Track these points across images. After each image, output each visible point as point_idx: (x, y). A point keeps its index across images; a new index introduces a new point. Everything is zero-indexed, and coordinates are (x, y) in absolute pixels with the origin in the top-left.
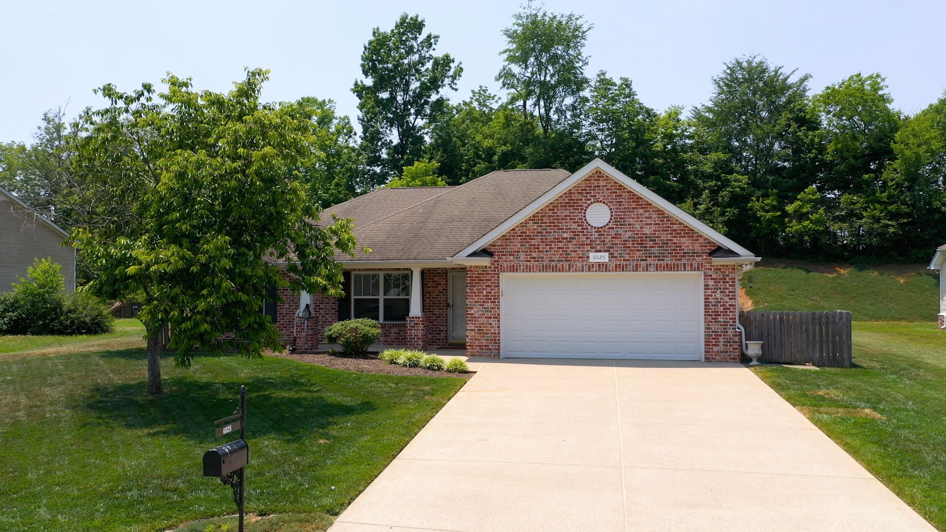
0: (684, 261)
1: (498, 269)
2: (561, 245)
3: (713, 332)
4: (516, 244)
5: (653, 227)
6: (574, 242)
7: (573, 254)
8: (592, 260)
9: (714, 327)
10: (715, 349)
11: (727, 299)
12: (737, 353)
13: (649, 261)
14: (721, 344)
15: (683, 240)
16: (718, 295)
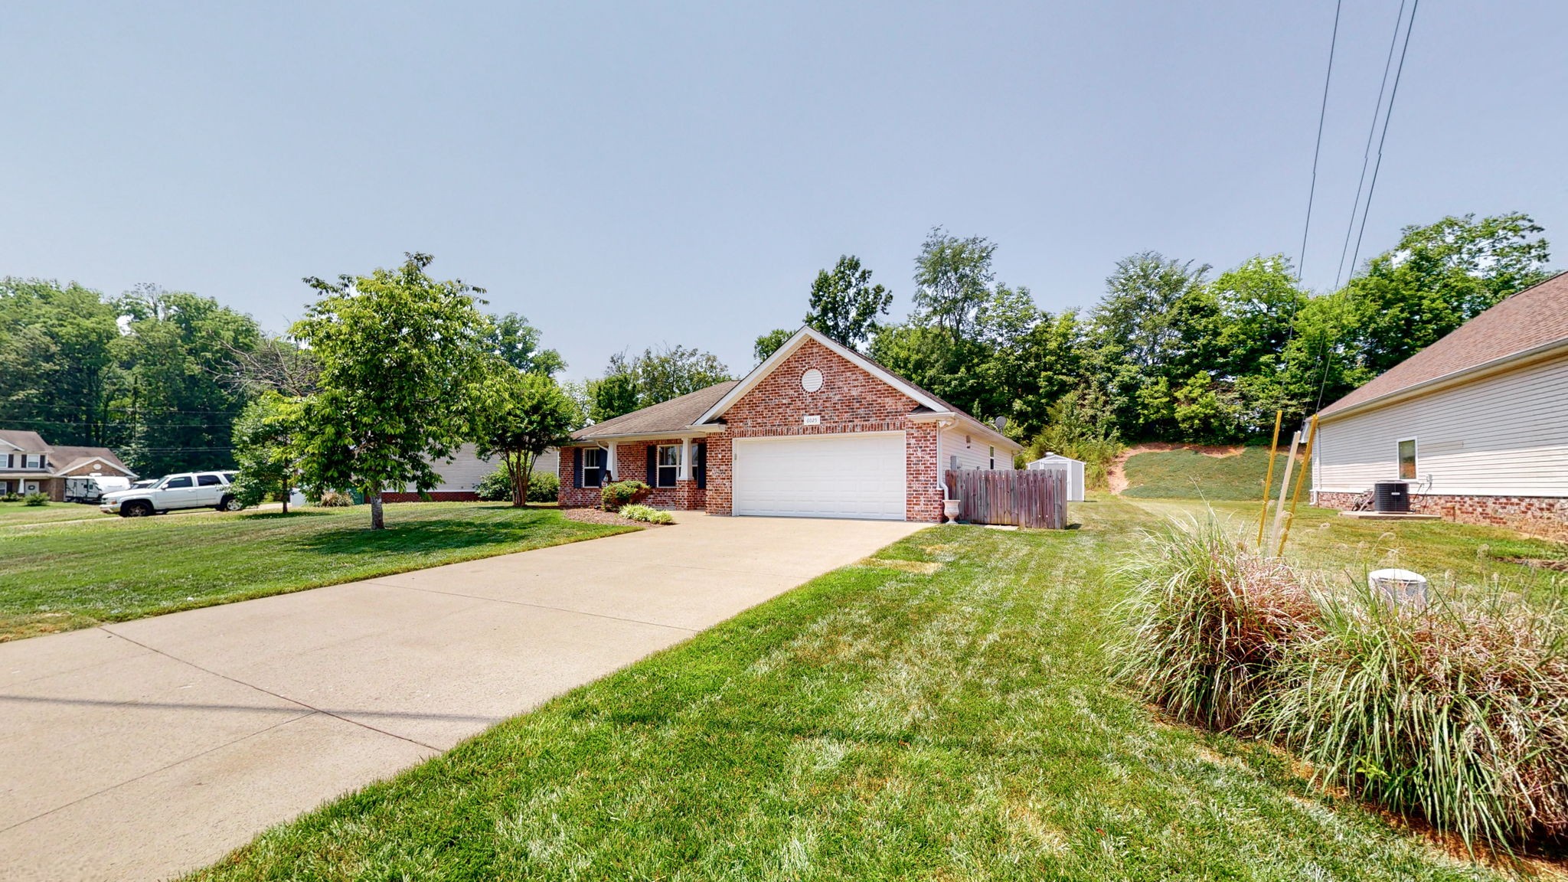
0: (888, 420)
1: (731, 435)
2: (780, 410)
3: (914, 491)
4: (745, 412)
5: (860, 389)
6: (792, 407)
7: (791, 419)
8: (806, 423)
9: (915, 485)
10: (916, 508)
11: (927, 457)
12: (937, 512)
13: (856, 422)
14: (922, 503)
15: (887, 400)
16: (919, 454)
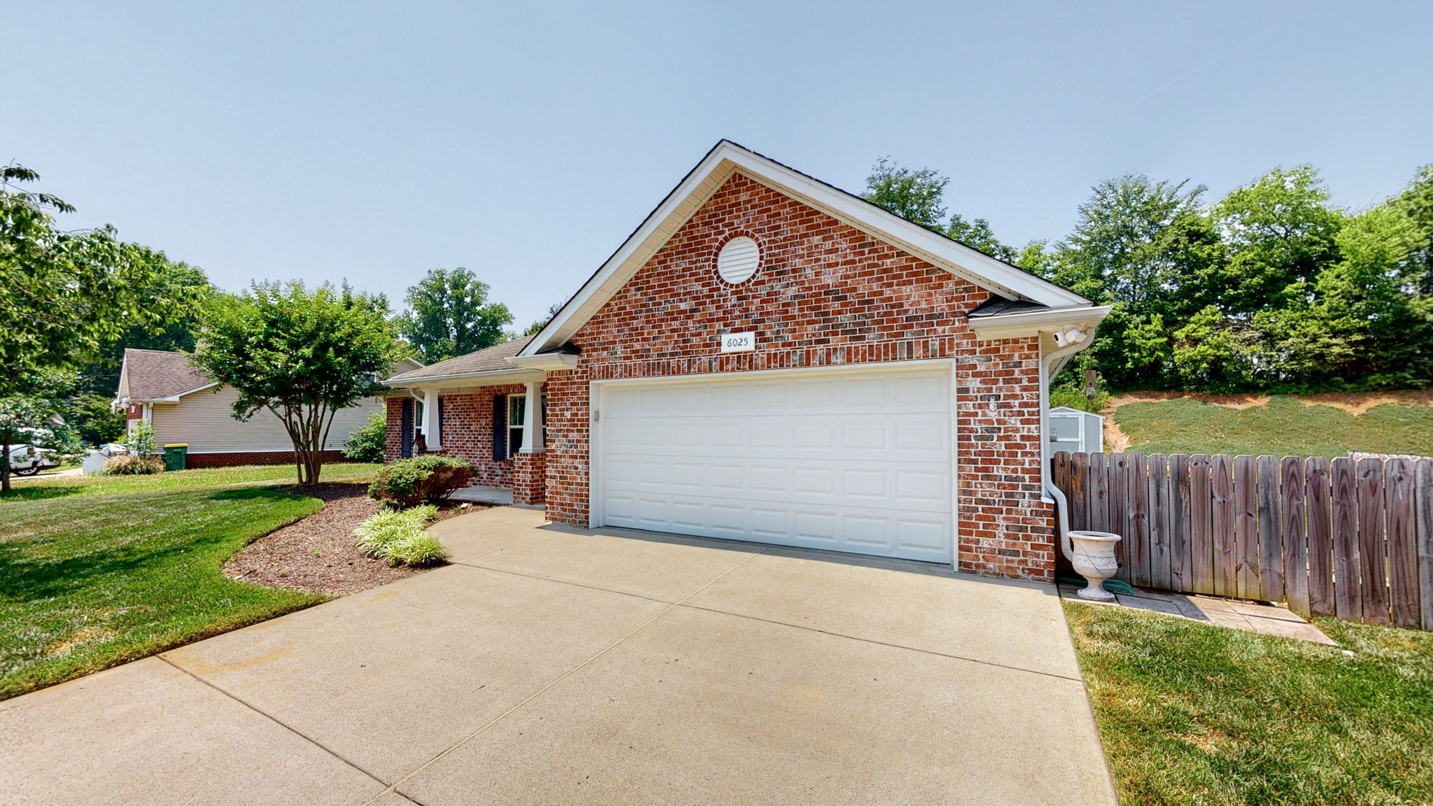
0: (908, 336)
1: (587, 374)
2: (676, 324)
3: (979, 501)
4: (612, 331)
5: (841, 270)
6: (697, 316)
7: (695, 340)
8: (725, 349)
9: (983, 489)
10: (985, 543)
11: (1015, 422)
12: (1045, 558)
13: (834, 341)
14: (1001, 532)
15: (906, 290)
16: (993, 413)
